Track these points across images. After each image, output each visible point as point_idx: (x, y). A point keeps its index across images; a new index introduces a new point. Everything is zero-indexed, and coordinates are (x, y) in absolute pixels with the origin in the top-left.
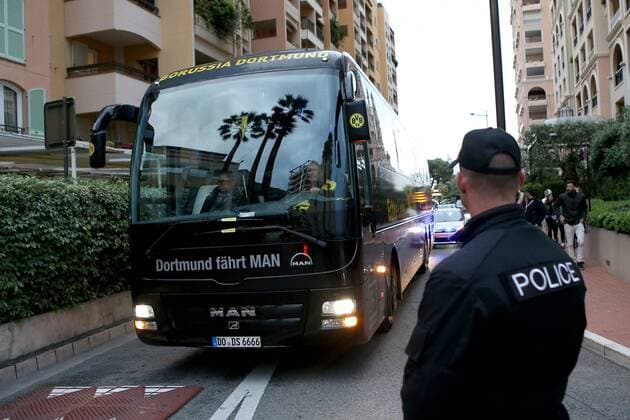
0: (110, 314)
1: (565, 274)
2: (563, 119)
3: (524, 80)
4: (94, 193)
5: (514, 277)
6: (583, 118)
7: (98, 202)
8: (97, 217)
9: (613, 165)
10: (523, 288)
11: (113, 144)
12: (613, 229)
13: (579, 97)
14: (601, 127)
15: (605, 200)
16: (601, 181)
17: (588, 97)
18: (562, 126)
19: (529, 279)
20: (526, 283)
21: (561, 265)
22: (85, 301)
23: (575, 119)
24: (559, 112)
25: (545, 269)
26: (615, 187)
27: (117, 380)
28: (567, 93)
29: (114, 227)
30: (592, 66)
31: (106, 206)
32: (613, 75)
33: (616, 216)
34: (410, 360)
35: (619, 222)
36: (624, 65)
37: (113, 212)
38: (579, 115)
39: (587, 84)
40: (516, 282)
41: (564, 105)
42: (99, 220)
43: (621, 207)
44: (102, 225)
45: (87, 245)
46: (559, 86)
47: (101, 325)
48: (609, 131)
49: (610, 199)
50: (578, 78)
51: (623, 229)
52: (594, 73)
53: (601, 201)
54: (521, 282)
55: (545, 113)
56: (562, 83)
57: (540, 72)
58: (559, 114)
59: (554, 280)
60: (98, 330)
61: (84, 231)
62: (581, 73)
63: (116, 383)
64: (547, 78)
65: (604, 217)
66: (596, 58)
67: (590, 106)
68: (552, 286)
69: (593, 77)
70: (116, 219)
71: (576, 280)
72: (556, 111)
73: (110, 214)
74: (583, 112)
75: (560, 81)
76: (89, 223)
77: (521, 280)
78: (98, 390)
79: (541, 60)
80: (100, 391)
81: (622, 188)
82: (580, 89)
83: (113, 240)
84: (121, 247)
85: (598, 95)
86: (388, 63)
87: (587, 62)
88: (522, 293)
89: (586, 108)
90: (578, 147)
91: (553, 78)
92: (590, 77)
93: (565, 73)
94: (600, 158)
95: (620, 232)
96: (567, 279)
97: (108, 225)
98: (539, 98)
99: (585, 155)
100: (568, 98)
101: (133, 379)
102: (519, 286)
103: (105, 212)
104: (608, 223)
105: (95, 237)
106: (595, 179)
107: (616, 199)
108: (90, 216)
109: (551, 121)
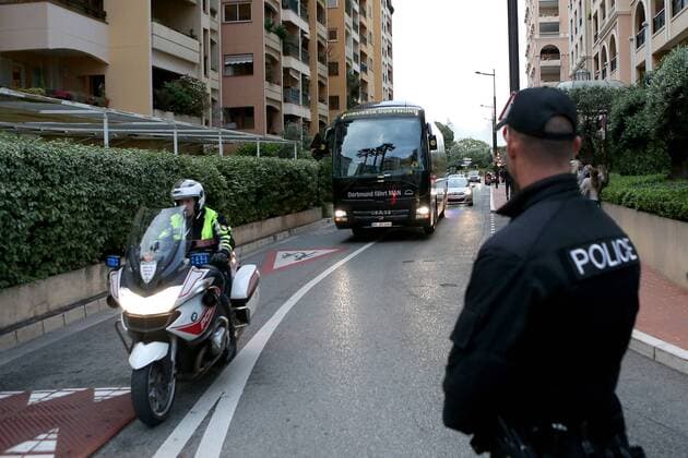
0: (45, 302)
1: (623, 251)
2: (580, 83)
3: (537, 36)
4: (26, 153)
5: (574, 253)
6: (601, 83)
7: (31, 164)
8: (29, 182)
9: (635, 136)
10: (583, 266)
11: (43, 91)
12: (632, 207)
13: (596, 58)
14: (621, 93)
15: (622, 174)
16: (618, 153)
17: (606, 60)
18: (578, 90)
19: (589, 256)
20: (585, 261)
21: (619, 241)
22: (11, 286)
23: (592, 83)
24: (575, 75)
25: (604, 245)
26: (634, 161)
27: (56, 382)
28: (584, 54)
29: (51, 194)
30: (612, 24)
31: (42, 169)
32: (634, 37)
33: (636, 192)
34: (455, 347)
35: (640, 199)
36: (647, 25)
37: (50, 176)
38: (596, 78)
39: (606, 44)
40: (575, 259)
41: (580, 66)
42: (31, 185)
43: (640, 183)
44: (35, 191)
45: (16, 217)
46: (575, 46)
47: (32, 315)
48: (631, 98)
49: (627, 174)
50: (596, 37)
51: (644, 207)
52: (613, 32)
53: (618, 176)
54: (581, 258)
55: (559, 74)
56: (579, 41)
57: (554, 28)
58: (574, 76)
59: (613, 258)
60: (28, 322)
61: (11, 198)
62: (599, 32)
63: (55, 386)
64: (562, 35)
65: (624, 194)
66: (617, 15)
67: (608, 68)
68: (612, 264)
69: (613, 38)
70: (53, 185)
71: (634, 257)
72: (571, 73)
73: (46, 179)
74: (600, 76)
75: (577, 40)
76: (18, 188)
77: (580, 257)
78: (32, 396)
79: (556, 15)
80: (36, 397)
81: (640, 161)
82: (599, 50)
83: (49, 211)
84: (60, 220)
85: (618, 57)
86: (382, 8)
87: (607, 19)
88: (582, 271)
89: (604, 71)
90: (596, 114)
91: (569, 35)
92: (609, 37)
93: (582, 31)
94: (621, 127)
95: (641, 209)
96: (624, 255)
97: (43, 192)
98: (553, 58)
99: (603, 124)
100: (584, 59)
101: (77, 380)
102: (579, 264)
103: (39, 176)
104: (628, 200)
105: (26, 207)
106: (613, 152)
107: (634, 174)
108: (20, 180)
109: (566, 84)
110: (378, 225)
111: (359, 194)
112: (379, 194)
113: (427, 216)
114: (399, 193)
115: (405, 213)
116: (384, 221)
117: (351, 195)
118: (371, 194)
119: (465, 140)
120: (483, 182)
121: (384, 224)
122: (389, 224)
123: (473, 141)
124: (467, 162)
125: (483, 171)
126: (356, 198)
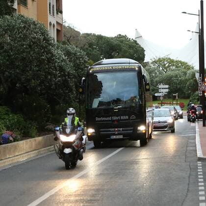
110: (114, 137)
111: (103, 119)
112: (115, 118)
113: (144, 132)
114: (127, 117)
115: (131, 130)
116: (119, 134)
117: (97, 119)
118: (110, 119)
119: (160, 60)
120: (186, 118)
121: (118, 137)
122: (121, 137)
123: (171, 62)
124: (163, 89)
125: (186, 102)
126: (101, 121)
